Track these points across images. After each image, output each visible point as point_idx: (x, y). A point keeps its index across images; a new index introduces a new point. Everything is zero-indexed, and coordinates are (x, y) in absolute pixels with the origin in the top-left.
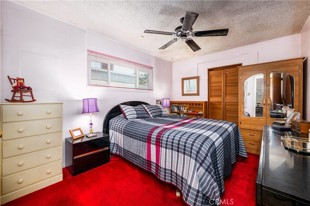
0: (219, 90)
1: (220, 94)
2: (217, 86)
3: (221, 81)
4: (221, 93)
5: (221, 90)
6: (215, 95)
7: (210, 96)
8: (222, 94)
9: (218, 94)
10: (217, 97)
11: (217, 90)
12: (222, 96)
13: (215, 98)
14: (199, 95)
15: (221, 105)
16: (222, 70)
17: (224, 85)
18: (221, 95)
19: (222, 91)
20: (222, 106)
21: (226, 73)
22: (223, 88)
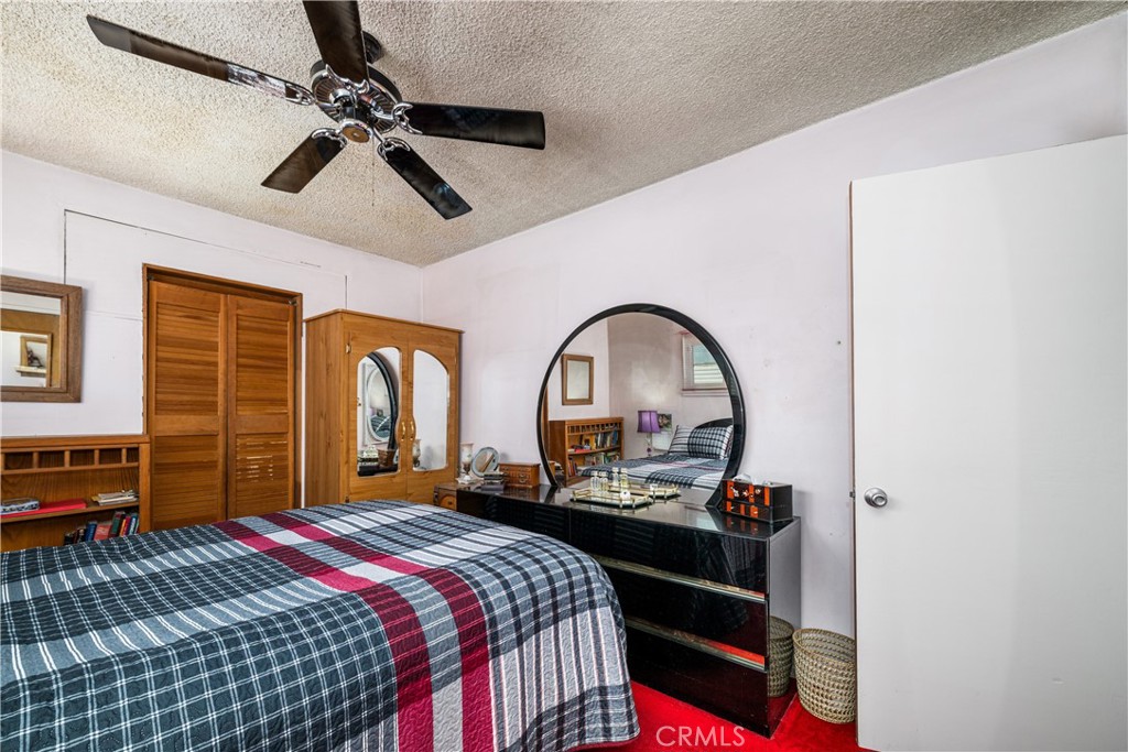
0: (201, 378)
1: (210, 399)
2: (193, 363)
3: (217, 343)
4: (216, 395)
5: (215, 381)
6: (181, 403)
7: (155, 405)
8: (220, 400)
9: (199, 398)
10: (192, 411)
11: (196, 378)
12: (220, 408)
13: (184, 417)
14: (78, 399)
15: (216, 447)
16: (222, 296)
17: (227, 362)
18: (215, 404)
19: (221, 386)
20: (221, 451)
21: (240, 312)
22: (226, 374)
